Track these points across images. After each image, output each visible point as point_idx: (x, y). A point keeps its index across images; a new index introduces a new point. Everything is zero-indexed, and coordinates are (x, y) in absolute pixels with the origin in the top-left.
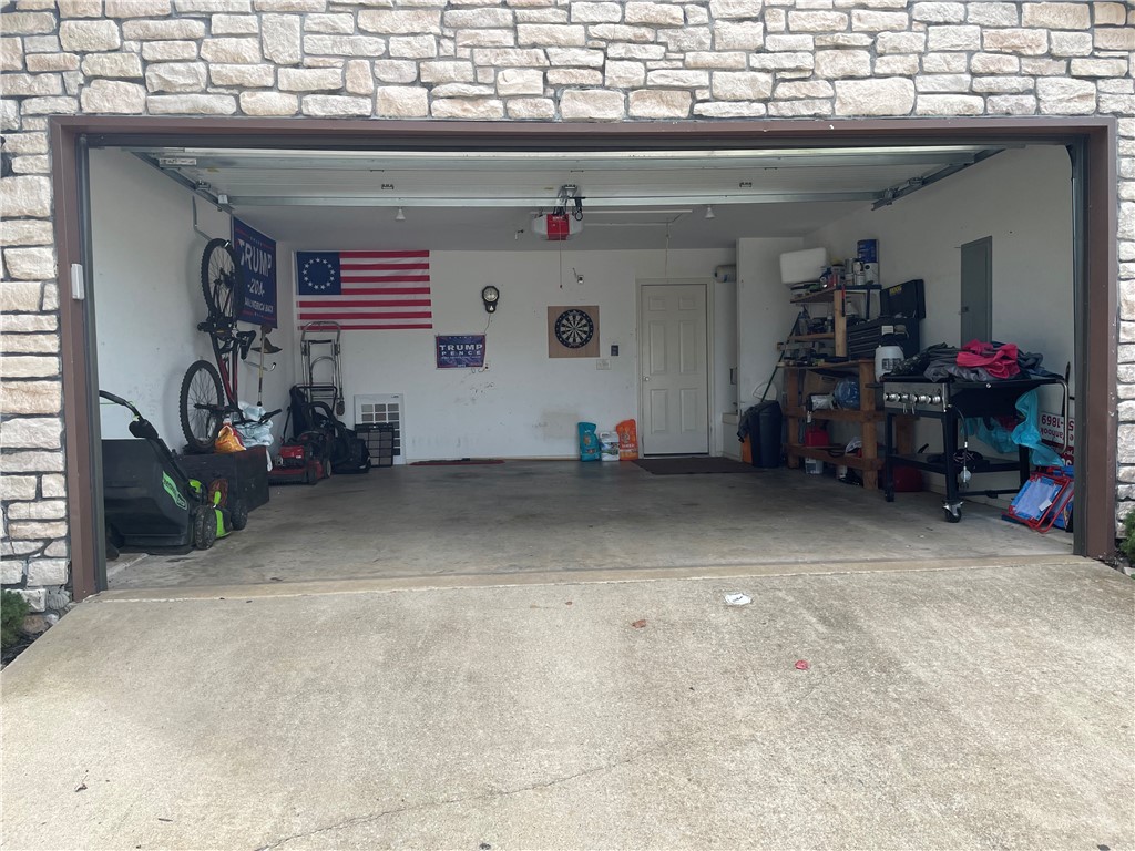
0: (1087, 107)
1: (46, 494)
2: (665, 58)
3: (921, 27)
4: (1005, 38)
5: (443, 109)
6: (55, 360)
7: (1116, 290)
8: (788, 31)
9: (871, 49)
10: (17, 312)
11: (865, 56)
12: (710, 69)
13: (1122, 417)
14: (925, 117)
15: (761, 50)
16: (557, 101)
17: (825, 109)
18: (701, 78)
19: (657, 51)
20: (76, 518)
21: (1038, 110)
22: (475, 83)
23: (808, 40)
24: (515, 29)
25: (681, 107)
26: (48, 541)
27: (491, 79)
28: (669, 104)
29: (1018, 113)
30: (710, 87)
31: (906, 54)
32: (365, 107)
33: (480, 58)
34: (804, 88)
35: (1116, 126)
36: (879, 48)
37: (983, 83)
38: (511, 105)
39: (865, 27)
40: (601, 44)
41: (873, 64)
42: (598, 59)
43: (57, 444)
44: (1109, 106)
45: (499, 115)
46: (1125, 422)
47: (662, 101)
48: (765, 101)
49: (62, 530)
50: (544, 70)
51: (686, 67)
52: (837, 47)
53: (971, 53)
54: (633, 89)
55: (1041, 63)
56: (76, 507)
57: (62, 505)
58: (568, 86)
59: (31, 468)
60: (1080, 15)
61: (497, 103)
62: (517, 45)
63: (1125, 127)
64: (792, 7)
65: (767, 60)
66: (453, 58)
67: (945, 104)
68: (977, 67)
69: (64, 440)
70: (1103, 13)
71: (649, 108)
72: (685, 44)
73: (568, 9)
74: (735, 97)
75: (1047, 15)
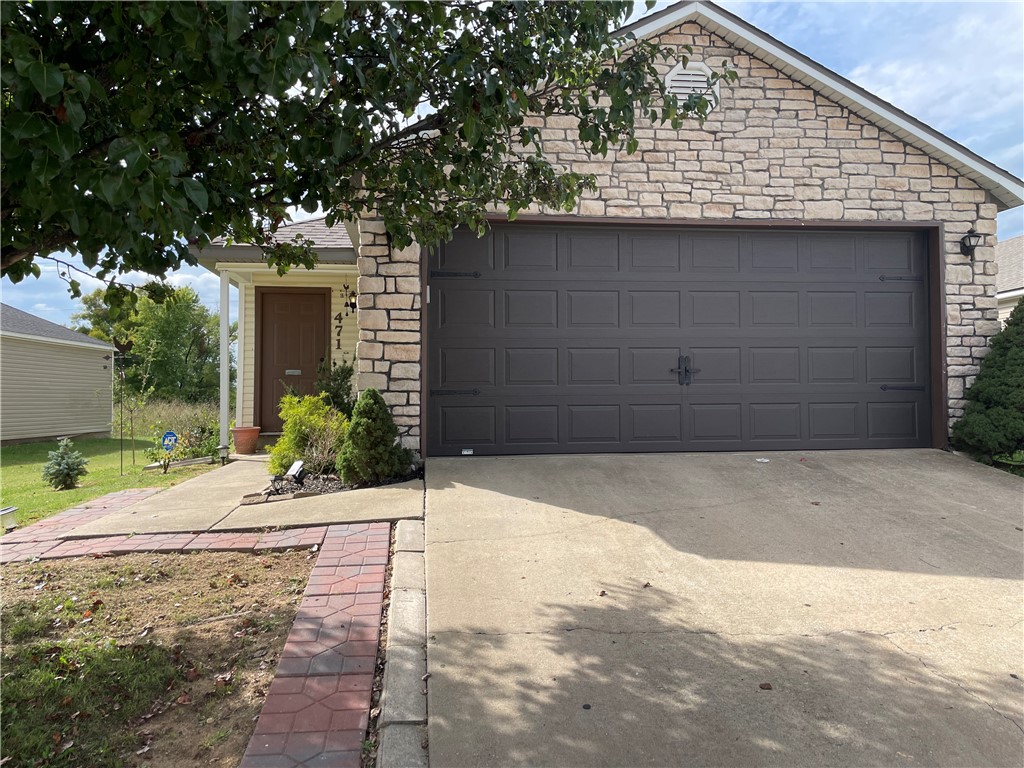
0: (929, 217)
1: (411, 402)
2: (721, 189)
3: (846, 176)
4: (887, 182)
5: (612, 212)
6: (419, 334)
7: (945, 309)
8: (781, 177)
9: (822, 186)
10: (400, 309)
11: (819, 190)
12: (743, 195)
13: (950, 374)
14: (848, 221)
15: (768, 186)
16: (668, 209)
17: (800, 216)
18: (739, 199)
19: (717, 185)
20: (424, 415)
21: (904, 218)
22: (628, 199)
23: (791, 182)
24: (648, 173)
25: (729, 213)
26: (411, 427)
27: (636, 198)
28: (723, 212)
29: (894, 219)
30: (743, 204)
31: (839, 189)
32: (574, 210)
33: (631, 188)
34: (789, 205)
35: (943, 226)
36: (826, 186)
37: (876, 205)
38: (645, 210)
39: (818, 176)
40: (690, 182)
41: (823, 194)
42: (688, 188)
43: (417, 377)
44: (939, 216)
45: (639, 215)
46: (951, 377)
47: (719, 210)
48: (770, 211)
49: (417, 421)
50: (662, 193)
51: (732, 193)
52: (805, 185)
53: (871, 190)
54: (705, 203)
55: (905, 195)
56: (424, 409)
57: (418, 408)
58: (674, 201)
59: (405, 389)
60: (924, 171)
61: (639, 210)
62: (649, 181)
63: (948, 227)
64: (783, 165)
65: (771, 191)
66: (618, 187)
67: (858, 214)
68: (874, 196)
69: (420, 375)
70: (936, 170)
71: (713, 213)
72: (731, 182)
73: (674, 164)
74: (755, 209)
75: (908, 171)
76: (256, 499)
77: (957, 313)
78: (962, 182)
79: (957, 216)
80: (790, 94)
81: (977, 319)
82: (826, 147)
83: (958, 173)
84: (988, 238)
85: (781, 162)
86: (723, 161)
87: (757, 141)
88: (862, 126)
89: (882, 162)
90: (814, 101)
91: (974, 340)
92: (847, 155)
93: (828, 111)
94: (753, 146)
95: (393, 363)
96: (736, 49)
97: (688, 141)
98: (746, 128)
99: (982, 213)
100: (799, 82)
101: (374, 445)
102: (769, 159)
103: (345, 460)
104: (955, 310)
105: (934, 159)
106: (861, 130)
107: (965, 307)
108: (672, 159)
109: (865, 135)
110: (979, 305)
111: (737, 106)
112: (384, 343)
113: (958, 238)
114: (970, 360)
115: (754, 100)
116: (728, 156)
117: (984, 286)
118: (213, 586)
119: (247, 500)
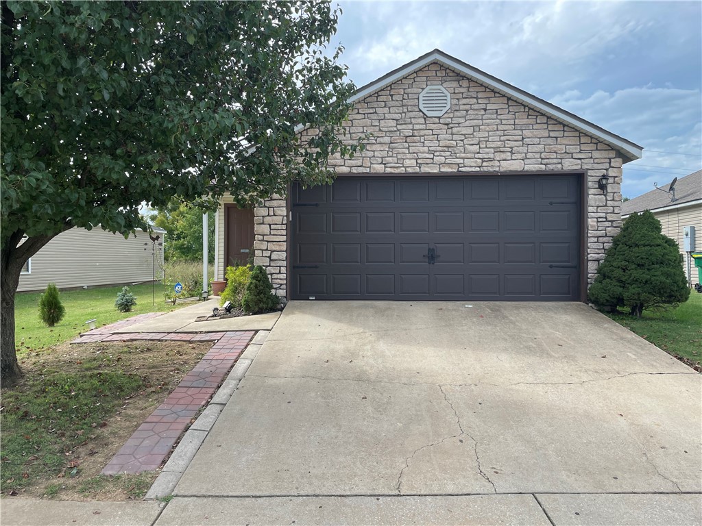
0: (578, 167)
1: (281, 272)
2: (451, 155)
3: (526, 146)
4: (551, 148)
5: (389, 170)
6: (285, 237)
7: (587, 221)
8: (486, 147)
9: (511, 152)
10: (276, 224)
11: (509, 154)
12: (464, 158)
13: (589, 259)
14: (527, 171)
15: (479, 153)
16: (420, 167)
17: (497, 169)
18: (462, 161)
19: (449, 154)
20: (288, 279)
21: (562, 168)
22: (398, 163)
23: (492, 150)
24: (409, 149)
25: (455, 169)
26: (281, 285)
27: (402, 162)
28: (452, 168)
29: (556, 169)
30: (463, 163)
31: (522, 153)
32: (368, 170)
33: (399, 157)
34: (491, 163)
35: (587, 172)
36: (513, 152)
37: (545, 161)
39: (509, 146)
40: (433, 152)
41: (511, 156)
42: (432, 156)
43: (284, 259)
44: (585, 167)
45: (404, 172)
46: (590, 261)
47: (450, 167)
48: (479, 167)
49: (285, 282)
50: (417, 159)
51: (457, 158)
52: (501, 152)
53: (541, 153)
54: (441, 164)
55: (563, 155)
56: (288, 276)
57: (285, 275)
58: (423, 164)
59: (278, 265)
60: (576, 141)
61: (403, 169)
62: (409, 153)
63: (590, 173)
64: (488, 141)
65: (480, 156)
66: (392, 157)
67: (532, 167)
68: (543, 157)
69: (286, 258)
70: (583, 140)
71: (445, 169)
72: (456, 152)
73: (424, 143)
74: (471, 166)
75: (565, 141)
76: (202, 319)
77: (595, 224)
78: (600, 146)
79: (596, 166)
80: (492, 100)
81: (608, 227)
82: (514, 129)
83: (597, 142)
84: (616, 179)
85: (486, 139)
86: (452, 140)
87: (472, 128)
88: (537, 116)
89: (549, 137)
90: (507, 104)
91: (605, 239)
92: (527, 133)
93: (516, 108)
94: (470, 131)
95: (272, 251)
96: (461, 76)
97: (432, 130)
98: (466, 121)
99: (612, 164)
100: (498, 93)
101: (259, 294)
102: (479, 138)
103: (245, 301)
104: (594, 222)
105: (582, 133)
106: (536, 119)
107: (600, 220)
108: (422, 140)
109: (538, 121)
110: (609, 219)
111: (461, 109)
112: (268, 242)
113: (597, 179)
114: (603, 251)
115: (471, 105)
116: (455, 137)
117: (613, 207)
118: (167, 354)
119: (198, 319)
